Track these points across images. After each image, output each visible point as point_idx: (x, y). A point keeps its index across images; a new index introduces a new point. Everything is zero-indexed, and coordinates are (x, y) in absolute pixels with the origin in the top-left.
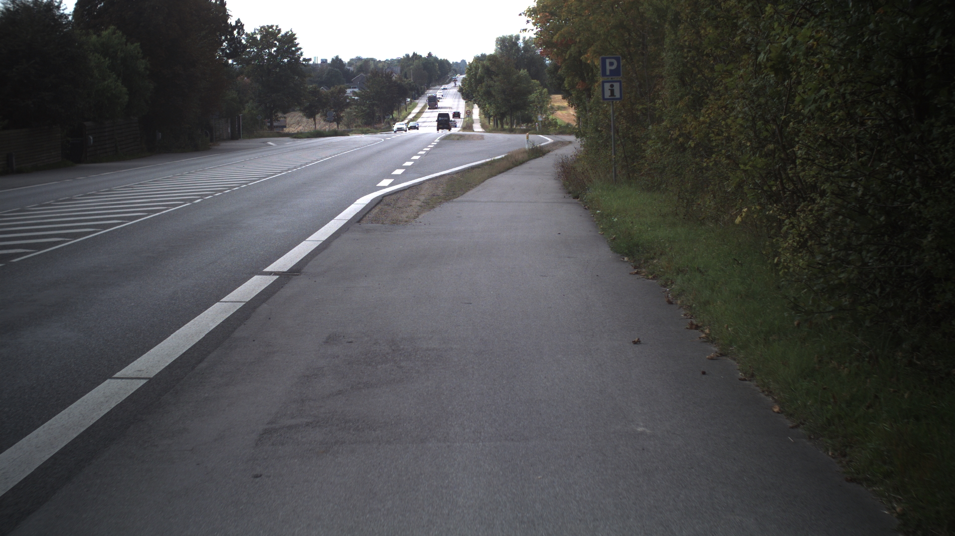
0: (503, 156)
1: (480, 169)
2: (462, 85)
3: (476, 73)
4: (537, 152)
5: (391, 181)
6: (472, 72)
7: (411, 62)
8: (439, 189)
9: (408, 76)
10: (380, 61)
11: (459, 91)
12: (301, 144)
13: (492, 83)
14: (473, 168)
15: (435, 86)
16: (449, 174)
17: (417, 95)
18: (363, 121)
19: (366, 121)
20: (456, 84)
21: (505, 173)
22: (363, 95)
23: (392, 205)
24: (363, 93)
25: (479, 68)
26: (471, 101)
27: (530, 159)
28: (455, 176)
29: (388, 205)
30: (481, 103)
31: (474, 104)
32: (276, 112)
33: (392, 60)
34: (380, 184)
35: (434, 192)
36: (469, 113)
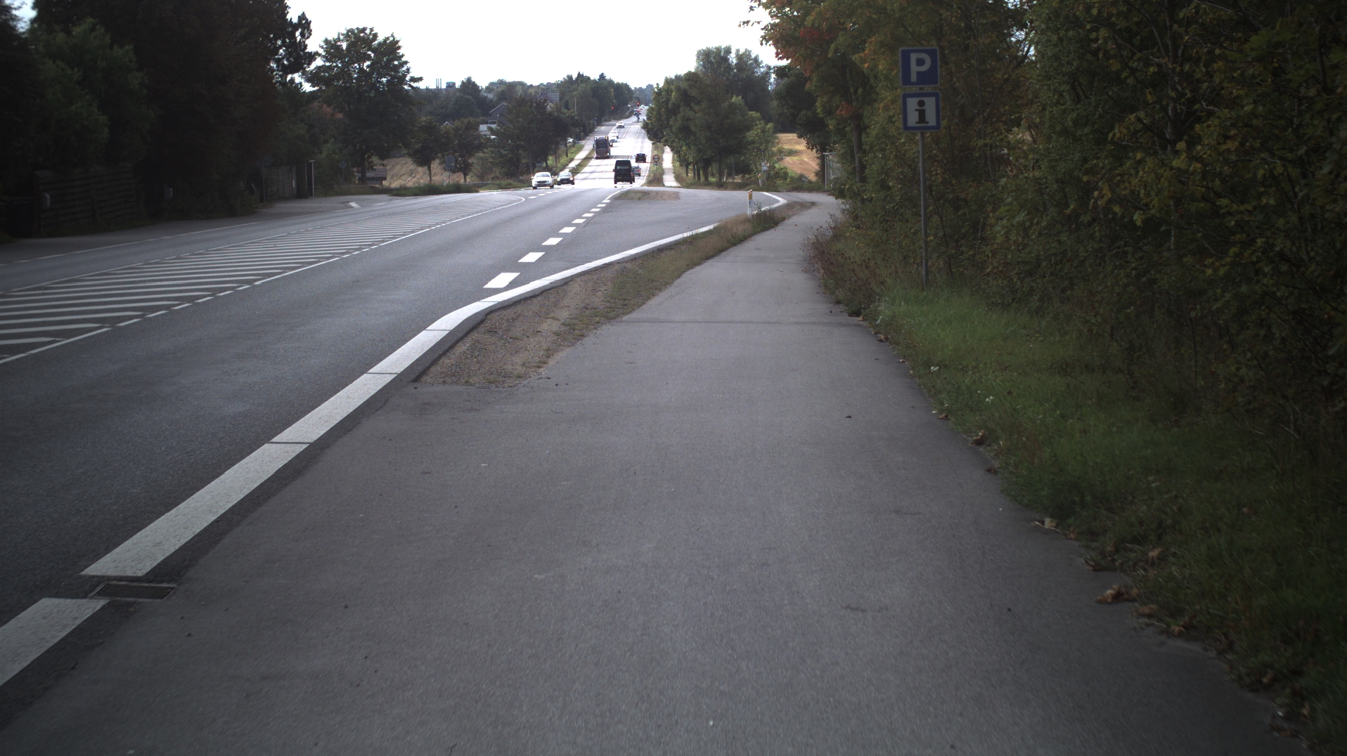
0: (711, 227)
1: (673, 252)
2: (647, 118)
3: (668, 100)
4: (767, 221)
5: (511, 276)
6: (662, 100)
7: (574, 86)
9: (570, 107)
10: (532, 85)
11: (642, 128)
13: (691, 114)
15: (609, 121)
17: (582, 134)
18: (503, 170)
19: (506, 170)
20: (639, 118)
22: (502, 133)
23: (500, 332)
24: (502, 130)
26: (660, 142)
28: (629, 265)
29: (492, 332)
30: (674, 144)
31: (665, 145)
33: (549, 85)
34: (490, 285)
35: (587, 301)
36: (658, 158)
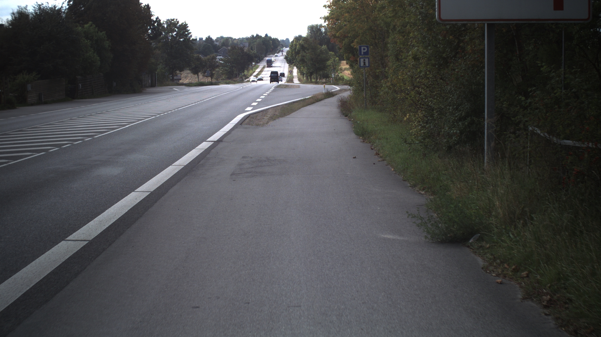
0: (311, 96)
2: (287, 55)
4: (329, 95)
5: (251, 108)
6: (293, 47)
7: (255, 40)
8: (277, 112)
9: (253, 49)
10: (235, 39)
11: (284, 58)
12: (192, 90)
13: (305, 54)
14: (294, 102)
15: (270, 55)
16: (281, 105)
17: (258, 61)
18: (226, 76)
19: (228, 76)
20: (283, 54)
21: (311, 105)
22: (226, 61)
25: (297, 45)
26: (292, 64)
27: (325, 98)
28: (285, 106)
30: (298, 66)
31: (294, 66)
32: (176, 71)
33: (243, 38)
34: (247, 109)
35: (274, 113)
36: (291, 72)
